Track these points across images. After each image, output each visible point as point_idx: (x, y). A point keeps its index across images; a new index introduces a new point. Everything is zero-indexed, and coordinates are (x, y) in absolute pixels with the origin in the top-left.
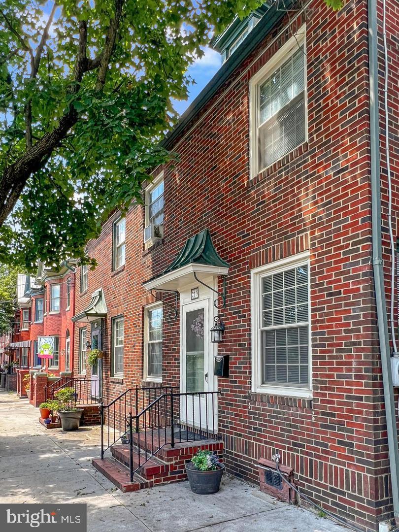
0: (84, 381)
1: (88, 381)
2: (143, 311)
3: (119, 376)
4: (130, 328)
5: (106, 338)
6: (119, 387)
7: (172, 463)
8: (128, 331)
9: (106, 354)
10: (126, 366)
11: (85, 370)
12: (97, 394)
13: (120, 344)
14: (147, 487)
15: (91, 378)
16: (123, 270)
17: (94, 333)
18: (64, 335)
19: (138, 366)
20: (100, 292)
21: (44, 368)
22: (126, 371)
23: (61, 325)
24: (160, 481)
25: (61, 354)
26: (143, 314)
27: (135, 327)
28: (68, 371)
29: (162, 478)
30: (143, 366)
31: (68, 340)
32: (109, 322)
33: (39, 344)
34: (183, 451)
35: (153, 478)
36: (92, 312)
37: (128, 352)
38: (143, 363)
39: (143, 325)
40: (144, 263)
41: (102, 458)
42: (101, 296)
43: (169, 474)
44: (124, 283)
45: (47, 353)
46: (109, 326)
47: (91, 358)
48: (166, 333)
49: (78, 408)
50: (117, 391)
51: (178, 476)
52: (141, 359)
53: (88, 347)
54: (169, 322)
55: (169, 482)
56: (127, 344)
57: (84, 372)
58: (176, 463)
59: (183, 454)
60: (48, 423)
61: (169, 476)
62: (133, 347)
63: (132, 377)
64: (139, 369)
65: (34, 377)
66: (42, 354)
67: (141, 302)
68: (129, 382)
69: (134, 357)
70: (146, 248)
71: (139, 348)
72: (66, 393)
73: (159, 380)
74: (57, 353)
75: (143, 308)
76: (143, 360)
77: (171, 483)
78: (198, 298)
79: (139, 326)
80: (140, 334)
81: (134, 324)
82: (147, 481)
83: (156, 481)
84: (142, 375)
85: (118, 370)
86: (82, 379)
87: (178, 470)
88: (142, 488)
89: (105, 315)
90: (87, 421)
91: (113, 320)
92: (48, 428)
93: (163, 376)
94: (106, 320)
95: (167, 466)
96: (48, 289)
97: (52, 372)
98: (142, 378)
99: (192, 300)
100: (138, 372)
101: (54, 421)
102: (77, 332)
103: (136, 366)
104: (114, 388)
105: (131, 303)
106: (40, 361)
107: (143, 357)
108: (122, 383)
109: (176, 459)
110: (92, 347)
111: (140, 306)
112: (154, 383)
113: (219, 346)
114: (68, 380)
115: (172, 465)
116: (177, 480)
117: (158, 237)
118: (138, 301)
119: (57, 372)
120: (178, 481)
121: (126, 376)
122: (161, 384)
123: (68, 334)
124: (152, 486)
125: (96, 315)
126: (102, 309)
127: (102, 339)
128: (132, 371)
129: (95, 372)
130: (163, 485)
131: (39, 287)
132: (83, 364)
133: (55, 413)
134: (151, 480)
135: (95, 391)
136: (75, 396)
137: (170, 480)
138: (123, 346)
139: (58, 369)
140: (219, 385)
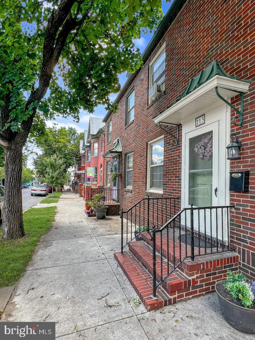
0: (109, 190)
1: (111, 190)
2: (147, 145)
3: (130, 188)
4: (137, 158)
5: (121, 166)
6: (129, 195)
7: (194, 277)
8: (136, 160)
9: (121, 175)
10: (134, 181)
11: (109, 184)
12: (116, 198)
13: (130, 169)
14: (170, 304)
15: (112, 188)
16: (133, 123)
17: (114, 164)
18: (99, 166)
19: (143, 182)
20: (118, 140)
21: (90, 183)
22: (134, 185)
23: (98, 162)
24: (182, 296)
25: (98, 176)
26: (147, 147)
27: (141, 157)
28: (101, 184)
29: (184, 293)
30: (146, 182)
31: (101, 169)
32: (123, 156)
33: (87, 171)
34: (204, 266)
35: (175, 294)
36: (114, 150)
37: (136, 173)
38: (146, 180)
39: (147, 155)
40: (148, 114)
41: (122, 252)
42: (118, 142)
43: (191, 288)
44: (133, 131)
45: (91, 175)
46: (123, 158)
47: (113, 177)
48: (166, 158)
49: (105, 205)
50: (128, 197)
51: (199, 290)
52: (145, 177)
53: (111, 171)
54: (169, 150)
55: (191, 297)
56: (135, 168)
57: (109, 185)
58: (197, 278)
59: (203, 268)
60: (88, 213)
61: (191, 291)
62: (139, 169)
63: (138, 189)
64: (144, 184)
65: (85, 187)
66: (88, 176)
67: (146, 140)
68: (136, 192)
69: (140, 176)
70: (149, 103)
71: (143, 170)
72: (98, 197)
73: (160, 192)
74: (96, 176)
75: (147, 144)
76: (146, 178)
77: (193, 297)
78: (204, 123)
79: (144, 156)
80: (144, 161)
81: (140, 155)
82: (170, 297)
83: (179, 297)
84: (146, 187)
85: (129, 184)
86: (108, 189)
87: (199, 284)
88: (166, 305)
89: (121, 152)
90: (110, 213)
91: (126, 155)
92: (89, 217)
93: (164, 189)
94: (121, 155)
95: (189, 281)
96: (92, 144)
97: (94, 185)
98: (146, 189)
99: (196, 127)
100: (143, 185)
101: (92, 213)
102: (105, 164)
103: (141, 182)
104: (126, 195)
105: (138, 142)
106: (89, 180)
107: (146, 176)
108: (132, 192)
109: (197, 273)
110: (113, 171)
111: (145, 142)
112: (156, 194)
113: (232, 163)
114: (101, 190)
115: (193, 280)
116: (198, 294)
117: (160, 92)
118: (143, 140)
119: (95, 185)
120: (200, 296)
121: (134, 188)
122: (162, 195)
123: (101, 166)
124: (175, 302)
125: (116, 152)
126: (119, 149)
127: (119, 167)
128: (138, 185)
129: (115, 185)
130: (185, 300)
131: (89, 144)
132: (108, 180)
133: (93, 208)
134: (174, 296)
135: (115, 196)
136: (104, 198)
137: (191, 295)
138: (132, 169)
139: (96, 183)
140: (231, 200)
